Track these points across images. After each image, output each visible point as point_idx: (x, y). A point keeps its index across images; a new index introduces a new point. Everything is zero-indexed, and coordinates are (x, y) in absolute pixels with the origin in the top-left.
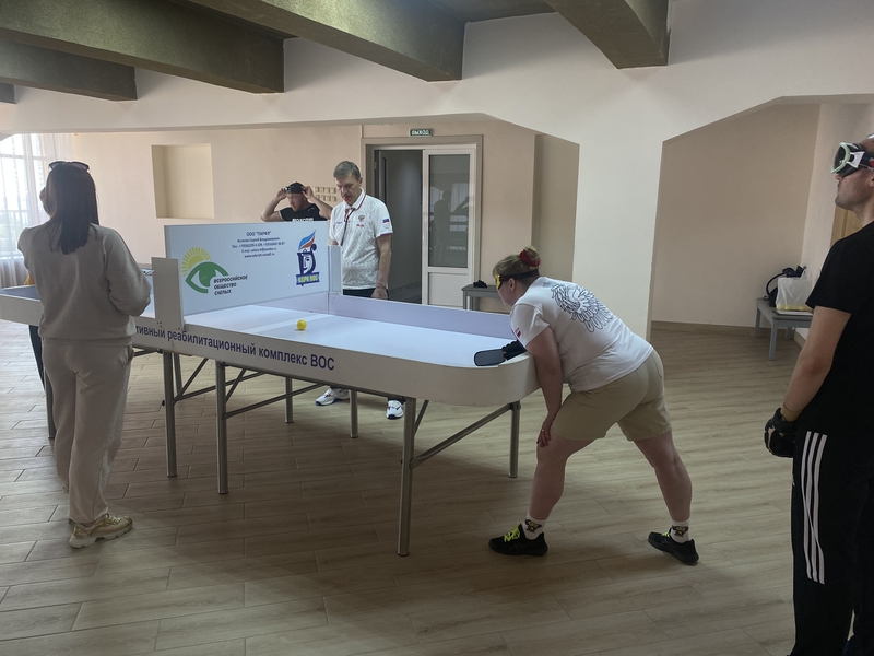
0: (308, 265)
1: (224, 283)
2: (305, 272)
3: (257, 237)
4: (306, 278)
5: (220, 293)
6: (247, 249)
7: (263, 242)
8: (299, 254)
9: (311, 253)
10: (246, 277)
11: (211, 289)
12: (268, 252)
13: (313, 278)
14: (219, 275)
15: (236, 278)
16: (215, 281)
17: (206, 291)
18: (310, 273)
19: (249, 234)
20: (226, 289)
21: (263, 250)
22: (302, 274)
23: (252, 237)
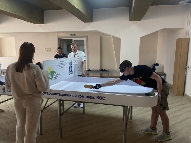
0: (71, 69)
1: (56, 76)
2: (70, 71)
3: (62, 62)
4: (70, 73)
5: (55, 79)
6: (60, 66)
7: (63, 64)
8: (69, 66)
9: (71, 66)
10: (60, 74)
11: (53, 78)
12: (63, 67)
13: (72, 72)
14: (55, 74)
15: (58, 75)
16: (54, 76)
17: (52, 79)
18: (71, 71)
19: (60, 62)
20: (56, 78)
21: (63, 66)
22: (70, 72)
23: (61, 63)
